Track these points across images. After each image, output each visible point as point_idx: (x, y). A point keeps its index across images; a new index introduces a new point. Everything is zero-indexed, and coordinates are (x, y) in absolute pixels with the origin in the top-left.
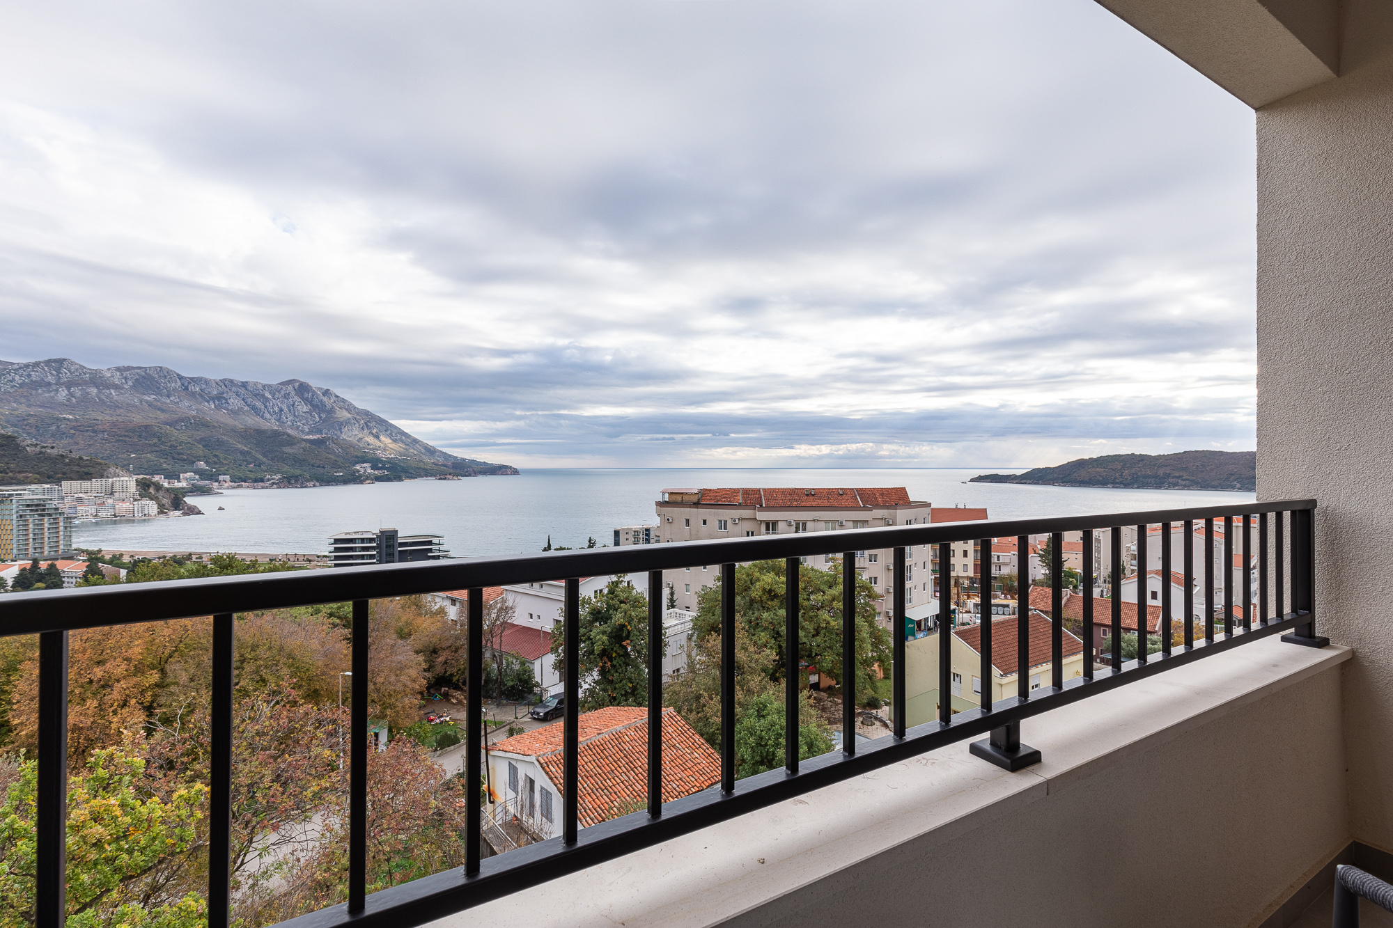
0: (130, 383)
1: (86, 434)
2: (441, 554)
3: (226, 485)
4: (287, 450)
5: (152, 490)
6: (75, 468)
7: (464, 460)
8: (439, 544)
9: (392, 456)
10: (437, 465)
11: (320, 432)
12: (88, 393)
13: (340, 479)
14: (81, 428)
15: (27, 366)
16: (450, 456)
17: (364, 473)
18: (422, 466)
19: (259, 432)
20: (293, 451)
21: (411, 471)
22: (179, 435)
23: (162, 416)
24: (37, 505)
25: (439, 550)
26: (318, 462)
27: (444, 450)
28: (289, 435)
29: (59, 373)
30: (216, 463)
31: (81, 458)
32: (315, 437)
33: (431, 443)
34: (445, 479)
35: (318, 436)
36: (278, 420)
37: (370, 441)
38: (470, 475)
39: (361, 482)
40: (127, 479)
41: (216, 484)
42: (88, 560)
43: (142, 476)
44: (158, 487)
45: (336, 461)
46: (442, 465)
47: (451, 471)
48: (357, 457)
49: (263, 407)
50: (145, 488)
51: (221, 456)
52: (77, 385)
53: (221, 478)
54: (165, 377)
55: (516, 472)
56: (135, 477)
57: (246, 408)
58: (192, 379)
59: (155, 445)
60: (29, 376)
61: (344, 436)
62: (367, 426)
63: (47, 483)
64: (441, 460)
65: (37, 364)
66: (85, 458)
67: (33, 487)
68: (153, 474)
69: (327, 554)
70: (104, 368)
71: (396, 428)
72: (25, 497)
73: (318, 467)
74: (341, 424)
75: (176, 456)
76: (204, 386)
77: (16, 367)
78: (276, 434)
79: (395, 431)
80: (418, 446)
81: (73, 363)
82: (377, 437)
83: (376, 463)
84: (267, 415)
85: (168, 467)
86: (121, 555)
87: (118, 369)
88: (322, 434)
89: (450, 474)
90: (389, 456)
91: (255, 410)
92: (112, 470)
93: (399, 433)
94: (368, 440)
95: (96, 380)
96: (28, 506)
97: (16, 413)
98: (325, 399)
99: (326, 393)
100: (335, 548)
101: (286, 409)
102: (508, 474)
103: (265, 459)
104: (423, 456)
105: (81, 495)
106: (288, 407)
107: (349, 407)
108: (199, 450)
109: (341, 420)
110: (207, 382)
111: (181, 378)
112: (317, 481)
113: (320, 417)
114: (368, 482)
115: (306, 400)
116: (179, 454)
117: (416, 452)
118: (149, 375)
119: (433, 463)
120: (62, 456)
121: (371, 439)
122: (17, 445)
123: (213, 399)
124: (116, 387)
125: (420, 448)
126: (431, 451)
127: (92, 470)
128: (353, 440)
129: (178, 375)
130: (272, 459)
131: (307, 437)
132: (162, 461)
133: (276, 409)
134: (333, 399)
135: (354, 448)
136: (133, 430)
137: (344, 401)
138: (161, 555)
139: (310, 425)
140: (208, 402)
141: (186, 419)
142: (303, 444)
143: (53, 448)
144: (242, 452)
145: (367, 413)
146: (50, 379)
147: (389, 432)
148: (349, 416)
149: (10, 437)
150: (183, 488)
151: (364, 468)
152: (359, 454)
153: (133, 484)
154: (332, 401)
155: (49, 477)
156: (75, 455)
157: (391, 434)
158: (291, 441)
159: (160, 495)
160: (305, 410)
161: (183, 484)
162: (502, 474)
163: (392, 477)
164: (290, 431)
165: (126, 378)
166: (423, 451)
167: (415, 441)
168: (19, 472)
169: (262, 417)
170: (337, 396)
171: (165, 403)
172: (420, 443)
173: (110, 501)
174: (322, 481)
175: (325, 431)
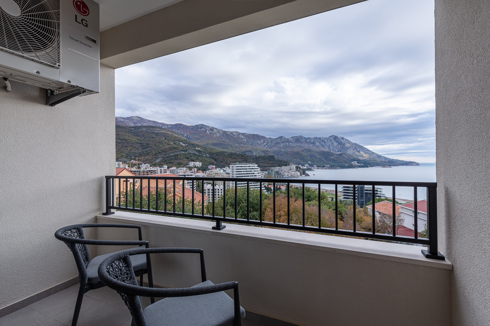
0: (294, 141)
1: (286, 155)
2: (381, 195)
3: (315, 168)
4: (331, 157)
5: (299, 169)
6: (284, 163)
7: (393, 160)
8: (381, 192)
9: (365, 158)
10: (382, 162)
11: (341, 151)
12: (286, 144)
13: (347, 166)
14: (285, 153)
15: (276, 139)
16: (387, 158)
17: (355, 165)
18: (376, 162)
19: (324, 152)
20: (333, 158)
21: (371, 164)
22: (304, 154)
23: (301, 149)
24: (277, 172)
25: (381, 194)
26: (340, 161)
27: (385, 156)
28: (331, 153)
29: (281, 140)
30: (313, 162)
31: (285, 161)
32: (339, 153)
33: (379, 154)
34: (385, 167)
35: (340, 153)
36: (329, 148)
38: (396, 166)
39: (354, 168)
40: (293, 166)
41: (313, 168)
42: (286, 186)
43: (297, 165)
44: (300, 168)
45: (346, 161)
46: (384, 162)
47: (388, 164)
48: (352, 159)
49: (324, 145)
50: (297, 168)
51: (314, 159)
52: (284, 142)
53: (314, 166)
54: (301, 138)
55: (418, 164)
56: (295, 165)
57: (320, 145)
58: (307, 138)
59: (299, 157)
60: (276, 141)
61: (348, 152)
62: (356, 148)
63: (279, 167)
64: (383, 160)
65: (277, 138)
66: (286, 161)
67: (277, 168)
68: (299, 165)
69: (341, 191)
70: (289, 137)
71: (366, 148)
72: (275, 170)
73: (340, 163)
74: (347, 148)
75: (304, 160)
76: (310, 140)
77: (274, 139)
78: (328, 152)
79: (366, 150)
80: (374, 155)
81: (284, 137)
82: (359, 152)
83: (359, 161)
84: (326, 147)
85: (302, 163)
86: (292, 186)
87: (292, 137)
88: (341, 152)
89: (387, 165)
90: (363, 158)
91: (322, 145)
92: (291, 164)
93: (367, 150)
94: (356, 153)
95: (288, 141)
96: (276, 172)
97: (274, 150)
98: (342, 140)
99: (343, 138)
100: (344, 189)
101: (331, 145)
102: (414, 165)
103: (325, 160)
104: (376, 158)
105: (285, 170)
106: (331, 144)
107: (349, 142)
108: (309, 158)
109: (347, 147)
110: (311, 138)
111: (305, 138)
112: (340, 167)
113: (341, 147)
114: (356, 168)
115: (337, 141)
116: (305, 159)
117: (373, 157)
118: (298, 138)
119: (380, 161)
120: (282, 160)
121: (357, 153)
122: (274, 158)
123: (312, 143)
124: (292, 142)
125: (375, 155)
126: (379, 156)
127: (287, 164)
128: (351, 153)
129: (304, 137)
130: (327, 160)
131: (337, 153)
132: (301, 161)
133: (328, 145)
134: (345, 140)
135: (351, 156)
136: (295, 153)
137: (348, 140)
138: (300, 187)
139: (338, 149)
140: (311, 144)
141: (306, 149)
142: (336, 155)
143: (280, 158)
144: (319, 158)
145: (356, 144)
146: (280, 141)
147: (363, 150)
148: (350, 145)
149: (273, 156)
150: (305, 169)
151: (355, 163)
152: (353, 158)
153: (295, 167)
154: (344, 141)
155: (280, 165)
156: (284, 160)
157: (364, 151)
158: (332, 155)
159: (300, 170)
160: (336, 144)
161: (305, 168)
162: (411, 165)
163: (364, 166)
164: (332, 152)
165: (293, 140)
166: (376, 156)
167: (373, 153)
168: (275, 164)
169: (324, 148)
170: (346, 139)
171: (302, 145)
172: (375, 154)
173: (290, 172)
174: (341, 167)
175: (342, 151)
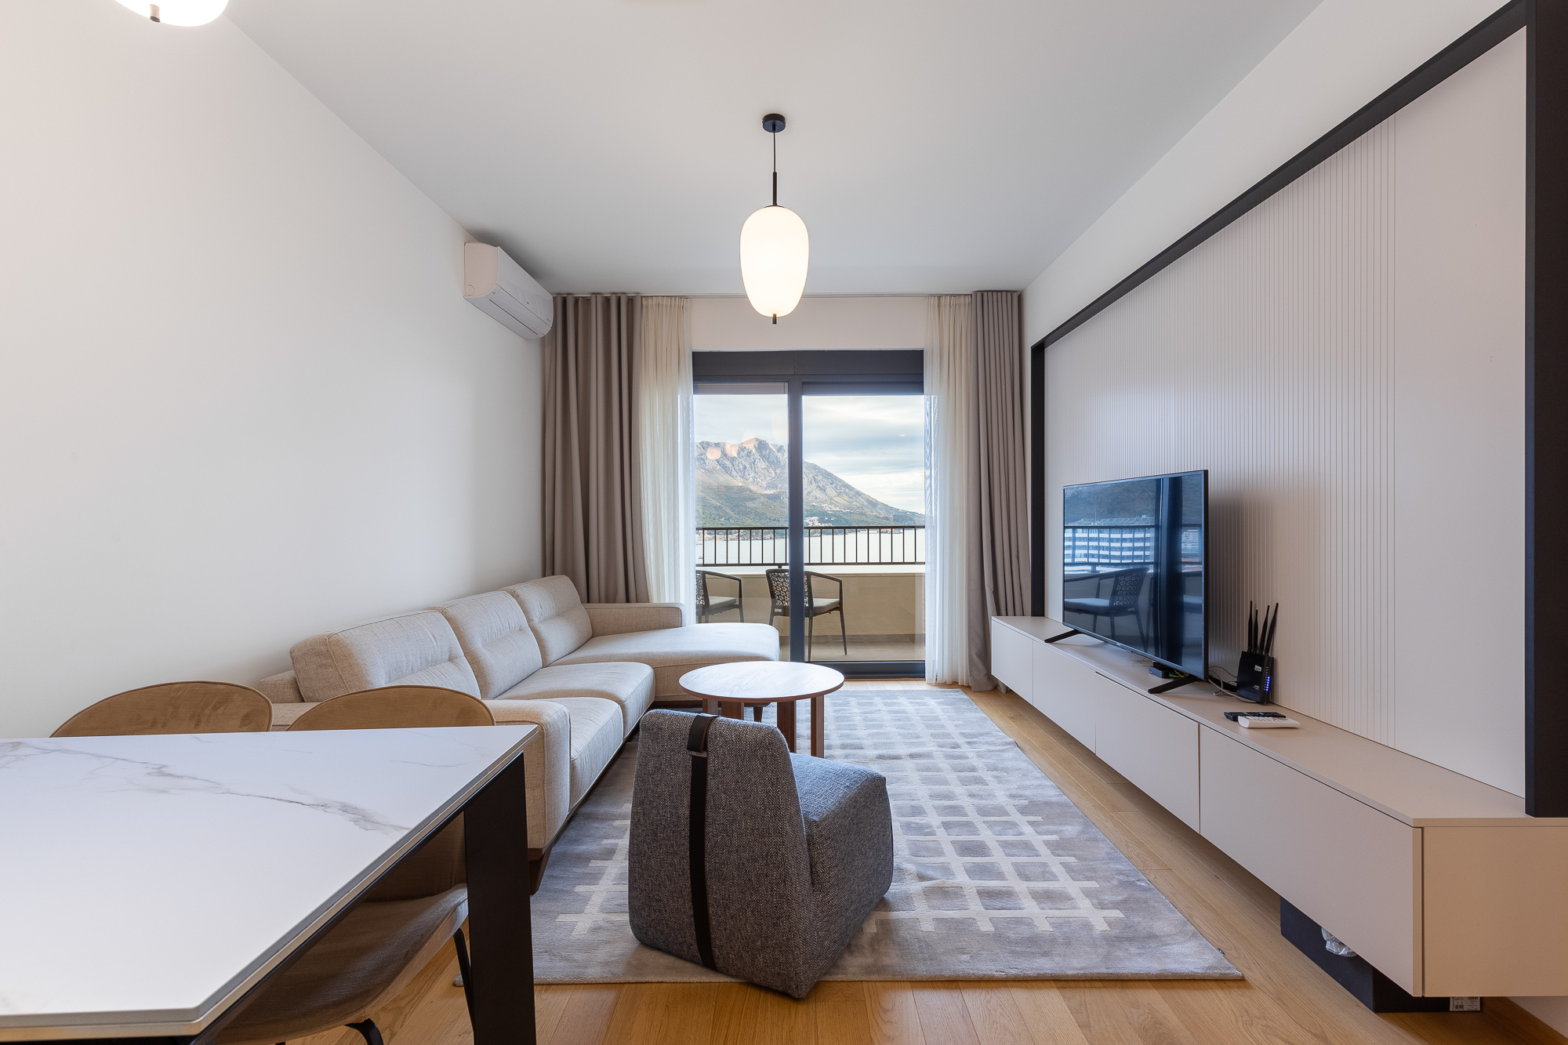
4: (750, 504)
7: (905, 512)
9: (837, 509)
10: (879, 518)
11: (776, 487)
16: (891, 508)
18: (863, 520)
19: (728, 488)
20: (754, 505)
21: (854, 524)
26: (774, 516)
28: (751, 491)
32: (771, 492)
33: (873, 495)
35: (774, 491)
36: (743, 477)
37: (817, 495)
46: (885, 518)
49: (731, 465)
57: (719, 467)
62: (815, 480)
64: (883, 514)
71: (840, 481)
73: (774, 520)
78: (741, 489)
79: (840, 484)
80: (861, 499)
82: (823, 490)
83: (823, 516)
84: (734, 473)
88: (777, 489)
90: (834, 509)
91: (724, 467)
93: (844, 486)
94: (815, 493)
98: (779, 455)
101: (748, 467)
103: (732, 514)
104: (866, 509)
106: (750, 464)
113: (776, 473)
115: (763, 457)
117: (858, 505)
119: (875, 516)
121: (820, 494)
125: (863, 500)
126: (873, 504)
130: (738, 513)
131: (765, 492)
133: (741, 467)
139: (768, 481)
142: (762, 499)
144: (716, 508)
145: (815, 467)
147: (834, 485)
151: (812, 521)
157: (836, 487)
158: (753, 497)
160: (763, 467)
164: (752, 487)
166: (866, 503)
167: (858, 494)
169: (730, 475)
172: (863, 496)
175: (780, 485)
